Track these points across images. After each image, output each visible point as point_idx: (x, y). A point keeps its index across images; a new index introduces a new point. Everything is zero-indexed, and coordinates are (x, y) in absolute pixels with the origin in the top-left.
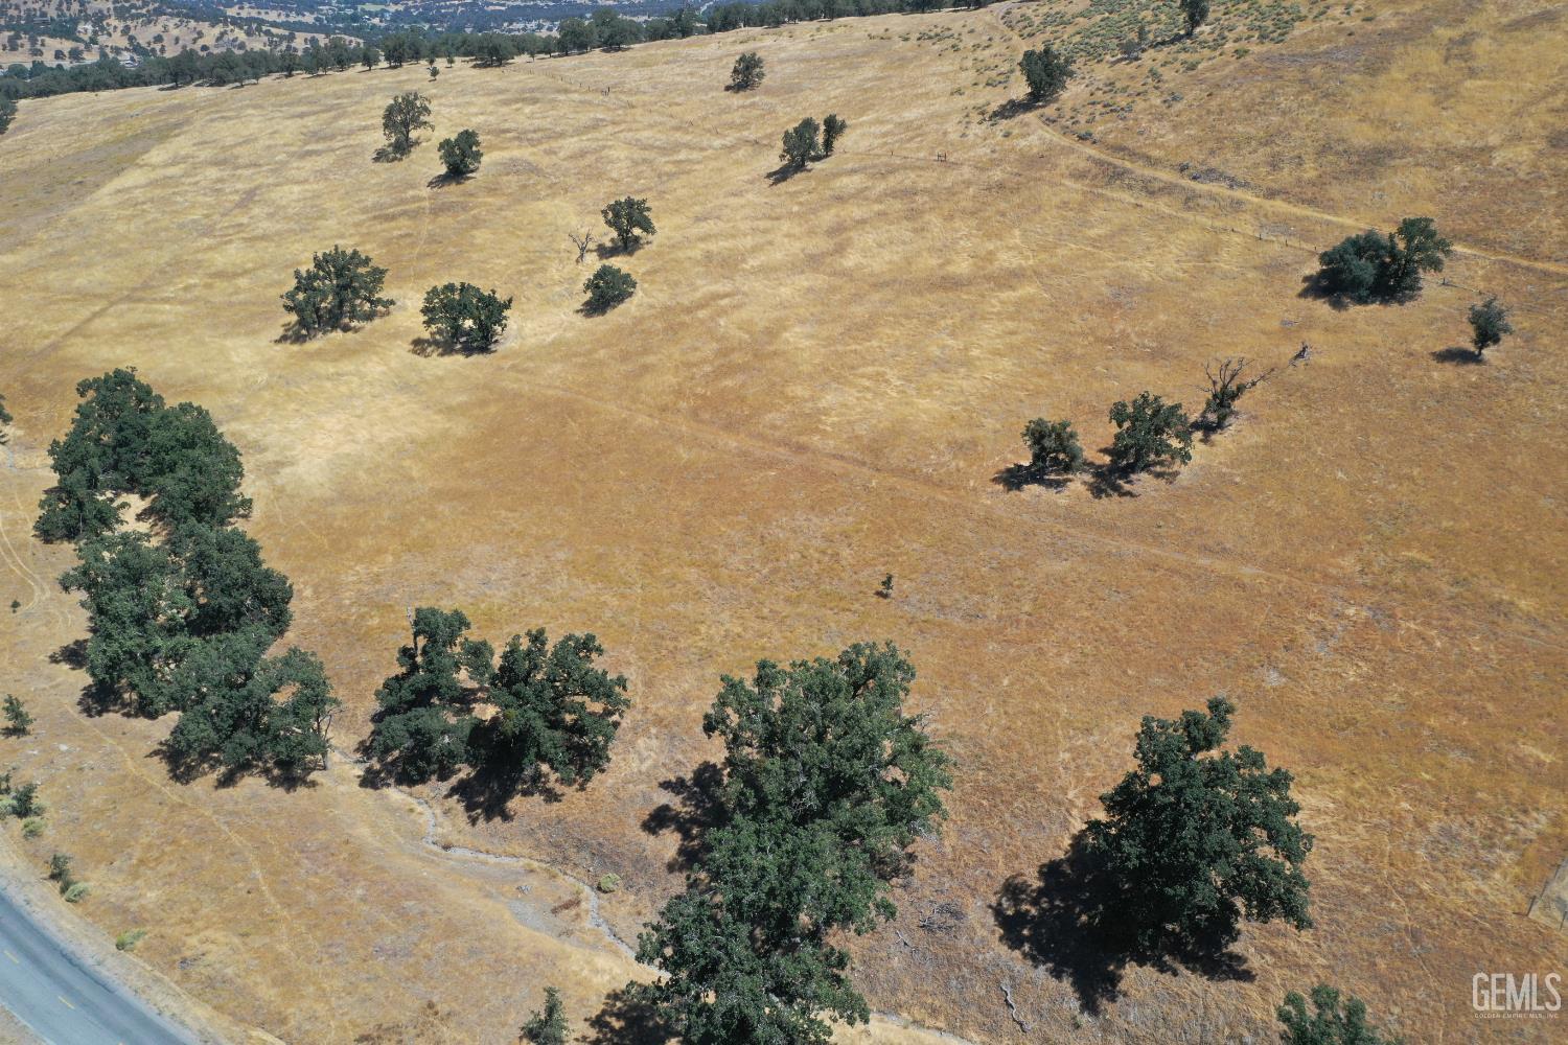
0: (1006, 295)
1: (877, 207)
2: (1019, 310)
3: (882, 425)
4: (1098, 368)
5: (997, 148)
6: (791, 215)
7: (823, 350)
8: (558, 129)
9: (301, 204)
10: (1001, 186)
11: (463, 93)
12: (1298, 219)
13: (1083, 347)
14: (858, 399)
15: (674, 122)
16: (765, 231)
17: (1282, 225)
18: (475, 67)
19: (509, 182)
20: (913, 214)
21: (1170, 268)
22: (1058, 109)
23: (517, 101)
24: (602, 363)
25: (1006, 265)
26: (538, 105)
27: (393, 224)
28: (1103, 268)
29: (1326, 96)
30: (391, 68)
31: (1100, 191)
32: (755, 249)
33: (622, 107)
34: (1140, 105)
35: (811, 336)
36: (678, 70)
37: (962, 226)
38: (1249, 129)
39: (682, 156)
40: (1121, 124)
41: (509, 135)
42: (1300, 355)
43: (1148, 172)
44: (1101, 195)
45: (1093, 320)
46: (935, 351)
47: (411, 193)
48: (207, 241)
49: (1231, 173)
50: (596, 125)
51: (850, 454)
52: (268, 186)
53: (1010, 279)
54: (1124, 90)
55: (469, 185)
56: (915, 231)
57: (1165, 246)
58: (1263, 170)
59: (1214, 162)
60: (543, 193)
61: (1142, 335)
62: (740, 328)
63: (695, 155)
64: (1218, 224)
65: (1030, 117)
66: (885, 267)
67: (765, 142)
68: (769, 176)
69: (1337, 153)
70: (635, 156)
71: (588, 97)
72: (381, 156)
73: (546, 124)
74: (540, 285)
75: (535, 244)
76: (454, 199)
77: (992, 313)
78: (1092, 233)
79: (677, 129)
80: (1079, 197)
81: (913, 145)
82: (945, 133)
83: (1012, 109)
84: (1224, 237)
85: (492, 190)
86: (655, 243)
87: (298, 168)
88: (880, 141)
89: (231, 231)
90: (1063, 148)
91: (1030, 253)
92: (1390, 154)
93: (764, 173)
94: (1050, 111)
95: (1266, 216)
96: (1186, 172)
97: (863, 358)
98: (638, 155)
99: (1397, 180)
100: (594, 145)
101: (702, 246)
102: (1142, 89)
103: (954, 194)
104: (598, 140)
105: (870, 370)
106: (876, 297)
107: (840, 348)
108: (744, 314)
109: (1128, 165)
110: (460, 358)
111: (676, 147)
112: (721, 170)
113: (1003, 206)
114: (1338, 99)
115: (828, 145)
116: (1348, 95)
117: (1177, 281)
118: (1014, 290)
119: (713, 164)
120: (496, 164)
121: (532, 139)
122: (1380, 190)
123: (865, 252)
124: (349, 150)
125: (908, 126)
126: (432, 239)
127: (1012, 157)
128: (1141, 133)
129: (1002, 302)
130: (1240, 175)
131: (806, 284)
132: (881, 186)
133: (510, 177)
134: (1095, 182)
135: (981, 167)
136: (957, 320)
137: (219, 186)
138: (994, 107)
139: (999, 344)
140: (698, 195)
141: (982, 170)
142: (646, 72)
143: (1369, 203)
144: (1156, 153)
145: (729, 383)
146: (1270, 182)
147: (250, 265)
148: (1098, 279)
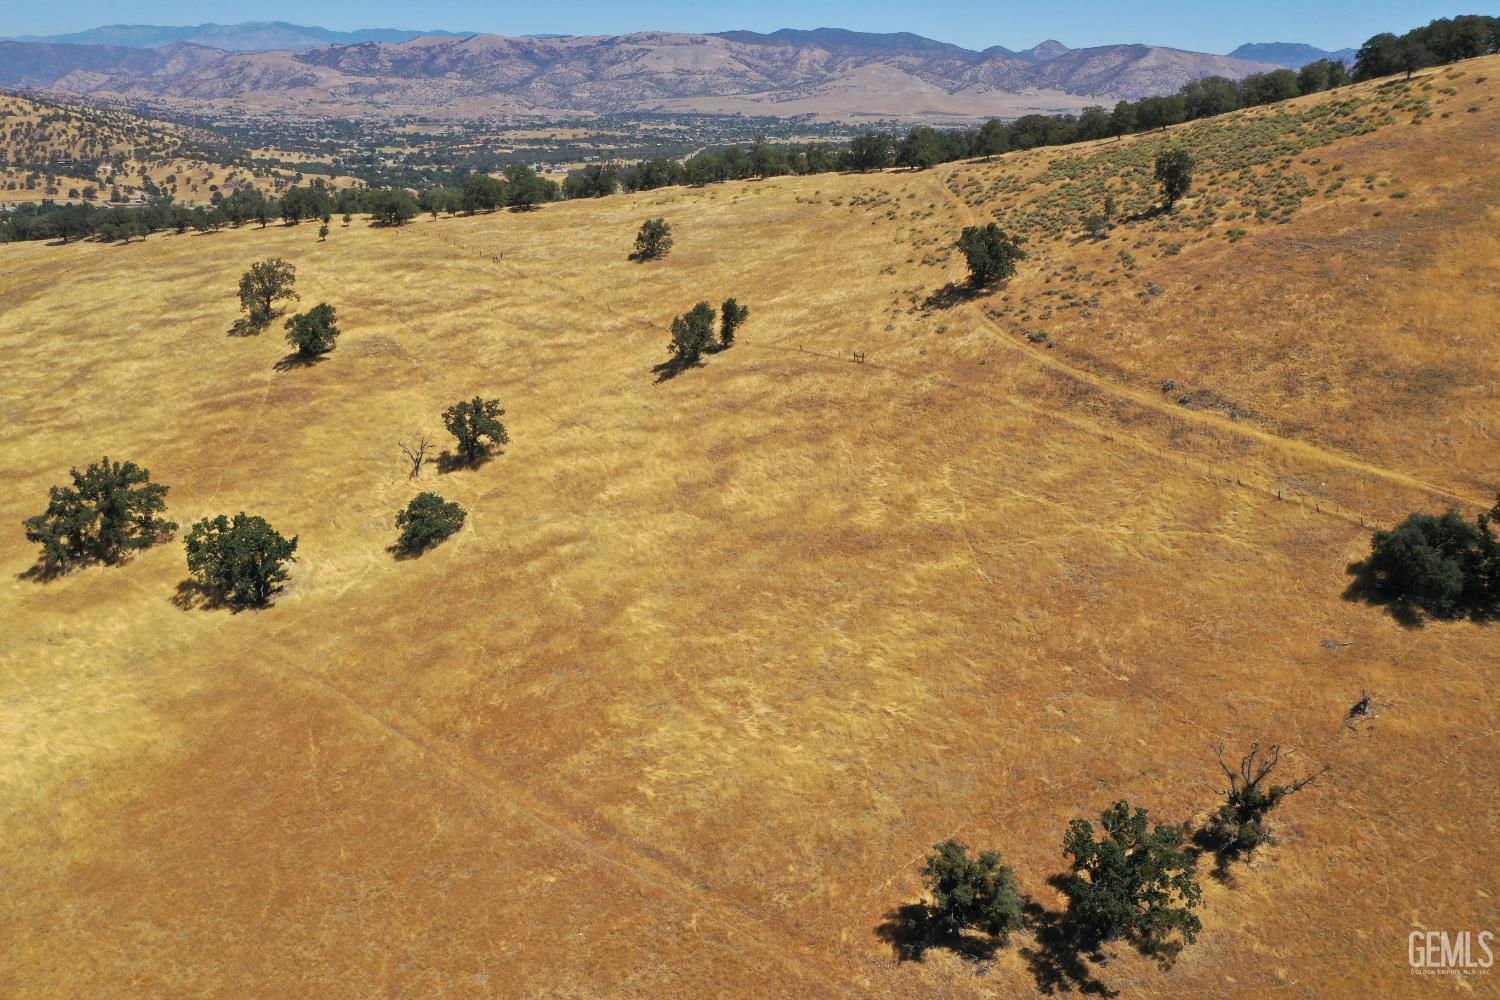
0: (924, 567)
1: (775, 421)
2: (941, 595)
3: (725, 795)
4: (1051, 709)
5: (928, 348)
6: (671, 426)
7: (672, 641)
8: (435, 302)
9: (133, 385)
10: (929, 401)
11: (348, 256)
12: (1331, 471)
13: (1030, 665)
14: (703, 736)
15: (563, 297)
16: (636, 447)
17: (1308, 477)
18: (371, 226)
19: (365, 365)
20: (817, 435)
21: (1153, 538)
22: (1005, 299)
23: (400, 267)
24: (388, 641)
25: (930, 518)
26: (421, 273)
27: (220, 415)
28: (1059, 532)
29: (1353, 294)
30: (287, 225)
31: (1056, 414)
32: (619, 472)
33: (510, 277)
34: (1108, 298)
35: (660, 615)
36: (582, 234)
37: (878, 455)
38: (1252, 337)
39: (564, 339)
40: (1084, 323)
41: (380, 307)
42: (1358, 709)
43: (1120, 391)
44: (1059, 421)
45: (1047, 619)
46: (820, 655)
47: (254, 376)
48: (15, 429)
49: (1229, 396)
50: (476, 299)
51: (673, 848)
52: (107, 360)
53: (935, 540)
54: (1088, 277)
55: (319, 368)
56: (817, 458)
57: (1145, 502)
58: (1276, 395)
59: (1207, 382)
60: (398, 381)
61: (1114, 650)
62: (575, 594)
63: (580, 338)
64: (1218, 472)
65: (971, 307)
66: (774, 511)
67: (660, 325)
68: (657, 369)
69: (1375, 374)
70: (513, 337)
71: (478, 264)
72: (238, 329)
73: (422, 295)
74: (358, 508)
75: (371, 449)
76: (298, 386)
77: (906, 595)
78: (1046, 476)
79: (566, 305)
80: (1030, 422)
81: (827, 338)
82: (868, 324)
83: (950, 296)
84: (1228, 493)
85: (343, 375)
86: (507, 454)
87: (146, 341)
88: (791, 330)
89: (45, 417)
90: (1009, 352)
91: (961, 502)
92: (1451, 379)
93: (651, 365)
94: (995, 300)
95: (1284, 463)
96: (1171, 393)
97: (722, 660)
98: (517, 335)
99: (1467, 416)
100: (469, 322)
101: (559, 462)
102: (1110, 277)
103: (870, 409)
104: (476, 315)
105: (726, 682)
106: (754, 557)
107: (696, 640)
108: (582, 572)
109: (1094, 380)
110: (224, 614)
111: (559, 328)
112: (604, 358)
113: (930, 429)
114: (1369, 299)
115: (727, 334)
116: (1382, 294)
117: (1165, 559)
118: (938, 560)
119: (597, 351)
120: (355, 342)
121: (403, 314)
122: (1443, 430)
123: (751, 485)
124: (207, 320)
125: (824, 312)
126: (258, 438)
127: (946, 361)
128: (1110, 337)
129: (919, 579)
130: (1244, 400)
131: (671, 529)
132: (784, 391)
133: (368, 360)
134: (1051, 402)
135: (907, 373)
136: (856, 604)
137: (56, 359)
138: (929, 292)
139: (910, 649)
140: (571, 390)
141: (907, 376)
142: (547, 236)
143: (1429, 450)
144: (1129, 365)
145: (536, 689)
146: (1287, 411)
147: (44, 463)
148: (1052, 550)
